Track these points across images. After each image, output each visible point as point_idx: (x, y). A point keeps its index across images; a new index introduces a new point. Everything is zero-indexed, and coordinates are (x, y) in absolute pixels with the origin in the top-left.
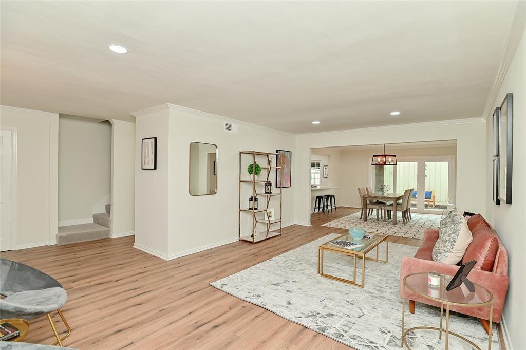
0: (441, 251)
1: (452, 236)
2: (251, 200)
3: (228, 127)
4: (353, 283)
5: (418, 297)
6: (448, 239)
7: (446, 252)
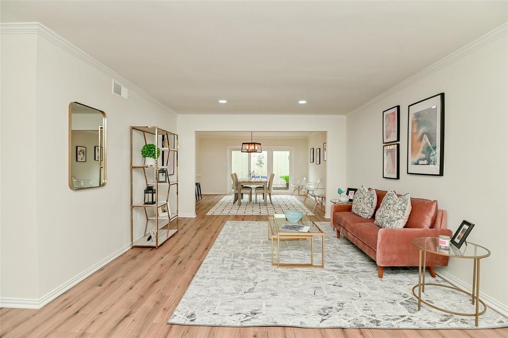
0: (394, 219)
1: (403, 205)
2: (146, 192)
3: (118, 91)
4: (310, 265)
5: (394, 262)
6: (399, 208)
7: (398, 219)
